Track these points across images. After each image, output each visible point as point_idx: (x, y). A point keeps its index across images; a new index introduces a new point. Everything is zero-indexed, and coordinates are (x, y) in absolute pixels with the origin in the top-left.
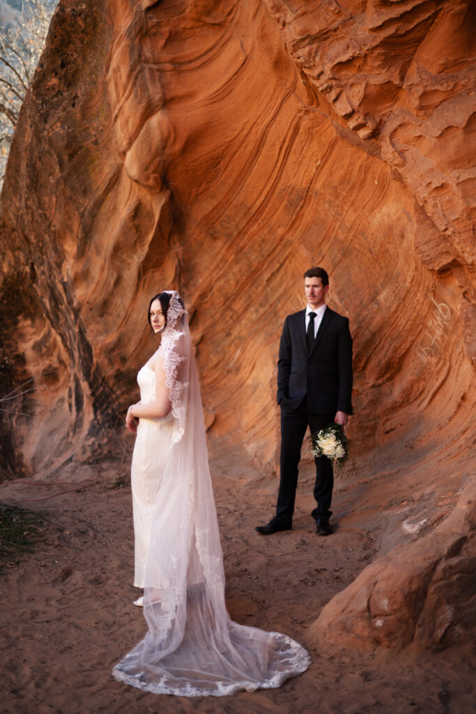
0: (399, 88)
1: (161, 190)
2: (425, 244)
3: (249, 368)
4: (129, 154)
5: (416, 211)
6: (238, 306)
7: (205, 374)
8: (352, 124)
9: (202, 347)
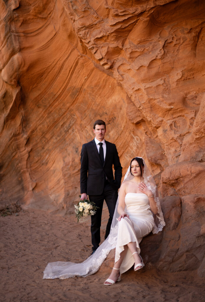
0: (122, 49)
1: (17, 86)
2: (131, 112)
3: (52, 163)
4: (3, 71)
5: (127, 99)
6: (48, 136)
7: (32, 165)
8: (102, 63)
9: (31, 153)
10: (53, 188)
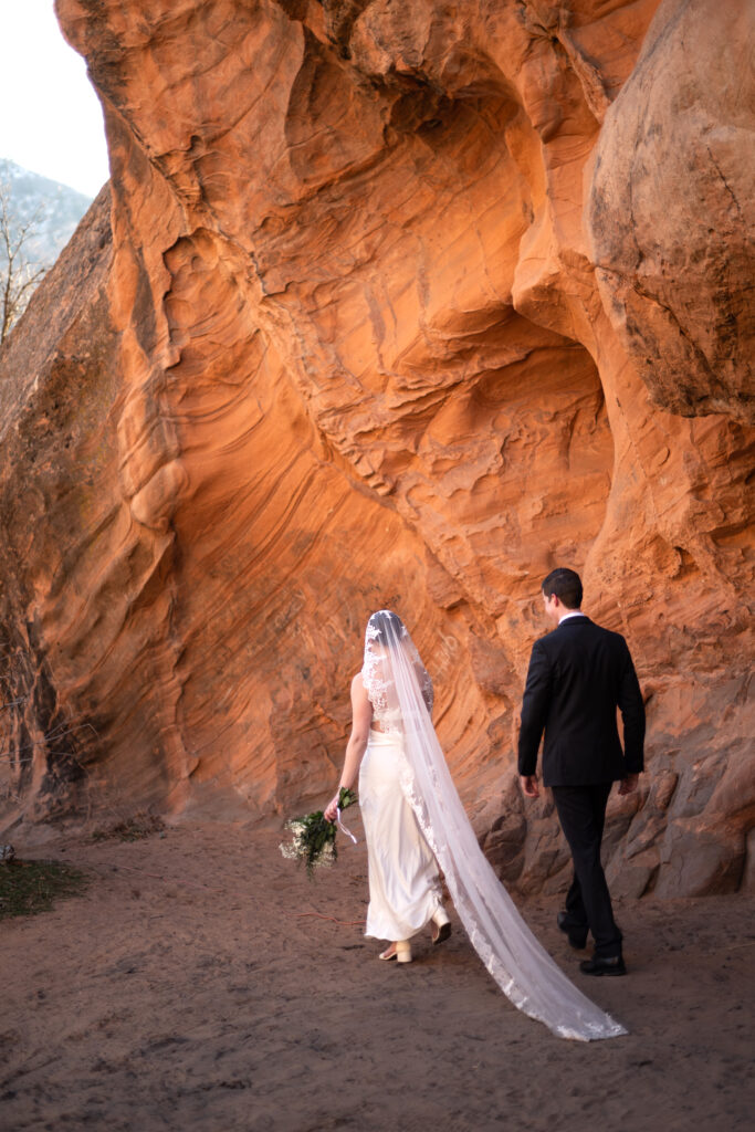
0: (413, 455)
1: (167, 532)
2: (436, 585)
3: (241, 707)
4: (136, 499)
5: (427, 556)
6: (233, 643)
7: (189, 715)
8: (372, 483)
9: (188, 687)
10: (245, 767)
